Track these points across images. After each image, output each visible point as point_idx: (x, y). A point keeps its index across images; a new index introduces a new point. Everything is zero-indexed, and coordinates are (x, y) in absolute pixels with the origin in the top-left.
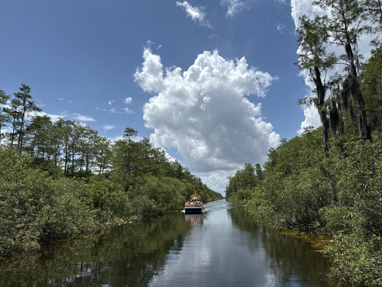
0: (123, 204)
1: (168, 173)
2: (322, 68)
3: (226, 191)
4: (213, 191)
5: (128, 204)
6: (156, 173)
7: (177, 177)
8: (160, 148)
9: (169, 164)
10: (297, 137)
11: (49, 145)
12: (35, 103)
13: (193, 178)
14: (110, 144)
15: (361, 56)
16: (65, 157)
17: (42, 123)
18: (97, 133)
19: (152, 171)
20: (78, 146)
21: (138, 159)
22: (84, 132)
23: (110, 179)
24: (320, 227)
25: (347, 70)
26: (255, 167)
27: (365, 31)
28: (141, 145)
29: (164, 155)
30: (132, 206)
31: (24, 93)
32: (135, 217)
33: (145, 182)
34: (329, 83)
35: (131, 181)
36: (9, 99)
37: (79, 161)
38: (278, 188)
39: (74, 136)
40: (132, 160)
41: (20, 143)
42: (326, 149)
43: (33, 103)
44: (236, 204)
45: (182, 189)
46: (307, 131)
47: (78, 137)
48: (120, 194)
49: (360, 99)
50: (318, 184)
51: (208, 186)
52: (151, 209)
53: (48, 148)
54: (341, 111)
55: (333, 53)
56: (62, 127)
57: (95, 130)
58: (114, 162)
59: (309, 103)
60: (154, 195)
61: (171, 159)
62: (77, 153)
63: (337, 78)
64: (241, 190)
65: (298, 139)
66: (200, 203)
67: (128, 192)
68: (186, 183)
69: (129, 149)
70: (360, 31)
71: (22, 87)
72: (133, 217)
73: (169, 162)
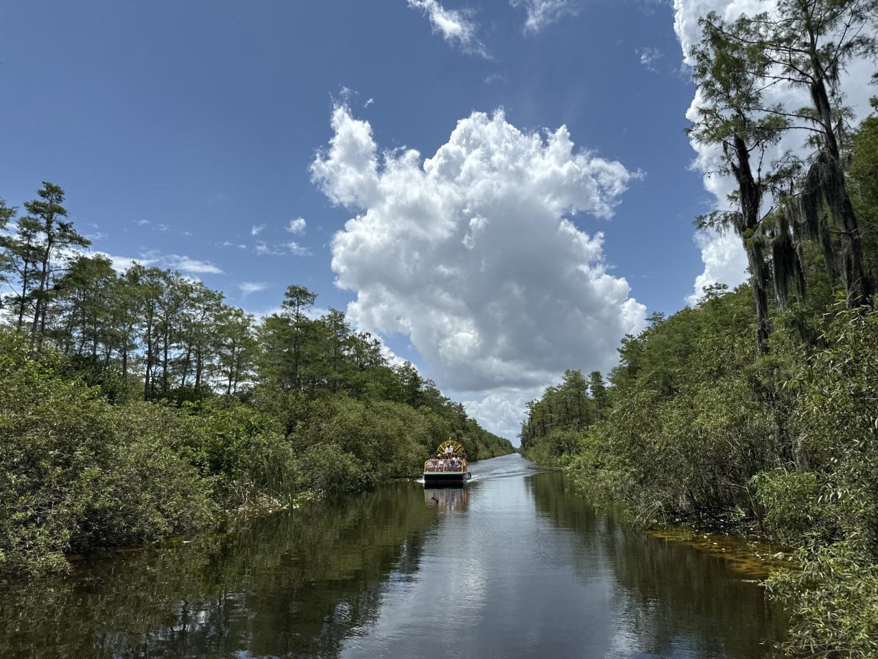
0: (279, 464)
1: (387, 392)
2: (752, 142)
3: (521, 433)
4: (492, 435)
5: (293, 465)
6: (360, 391)
7: (409, 402)
8: (370, 335)
9: (389, 371)
10: (688, 310)
11: (108, 325)
12: (74, 227)
13: (445, 404)
14: (251, 325)
15: (848, 112)
16: (146, 353)
17: (91, 274)
18: (222, 297)
19: (349, 386)
20: (176, 327)
21: (316, 360)
22: (191, 295)
23: (250, 405)
24: (747, 520)
25: (816, 145)
26: (589, 380)
27: (859, 49)
28: (324, 326)
29: (378, 350)
30: (302, 469)
31: (48, 202)
32: (309, 495)
33: (333, 412)
34: (768, 176)
35: (300, 409)
36: (13, 216)
37: (179, 363)
38: (645, 426)
39: (168, 304)
40: (303, 361)
41: (40, 319)
42: (763, 335)
43: (71, 226)
44: (544, 464)
45: (420, 429)
46: (712, 294)
47: (178, 306)
48: (275, 441)
49: (847, 213)
50: (743, 418)
51: (480, 424)
52: (347, 475)
53: (107, 333)
54: (800, 241)
55: (780, 105)
56: (139, 285)
57: (216, 292)
58: (263, 365)
59: (721, 225)
60: (352, 443)
61: (394, 361)
62: (175, 345)
63: (788, 166)
64: (557, 433)
65: (691, 313)
66: (460, 463)
67: (292, 435)
68: (430, 415)
69: (296, 336)
70: (848, 49)
71: (45, 189)
72: (305, 495)
73: (389, 366)
